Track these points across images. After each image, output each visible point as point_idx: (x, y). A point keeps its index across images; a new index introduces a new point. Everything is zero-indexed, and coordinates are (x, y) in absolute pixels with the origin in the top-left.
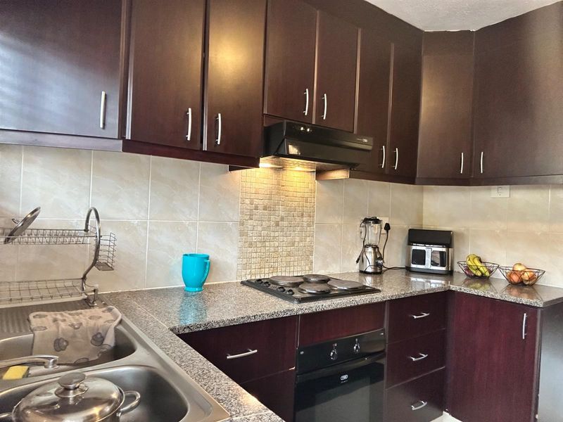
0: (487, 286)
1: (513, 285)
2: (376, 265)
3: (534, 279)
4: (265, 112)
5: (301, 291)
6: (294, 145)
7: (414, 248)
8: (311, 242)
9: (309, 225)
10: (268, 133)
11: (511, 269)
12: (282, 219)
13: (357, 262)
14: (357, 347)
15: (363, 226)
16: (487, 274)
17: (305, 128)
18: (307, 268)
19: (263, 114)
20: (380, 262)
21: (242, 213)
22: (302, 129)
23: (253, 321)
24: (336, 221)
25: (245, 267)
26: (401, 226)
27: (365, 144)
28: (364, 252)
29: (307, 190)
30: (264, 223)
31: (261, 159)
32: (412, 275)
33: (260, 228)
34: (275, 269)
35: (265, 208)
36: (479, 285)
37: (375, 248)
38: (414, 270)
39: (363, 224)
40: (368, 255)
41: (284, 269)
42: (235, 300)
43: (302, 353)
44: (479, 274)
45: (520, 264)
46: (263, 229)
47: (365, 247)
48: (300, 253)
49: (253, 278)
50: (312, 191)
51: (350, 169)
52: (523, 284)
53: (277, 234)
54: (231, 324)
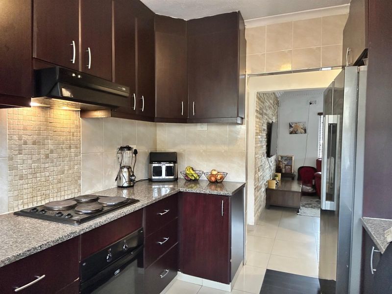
0: (198, 185)
1: (212, 183)
2: (130, 181)
3: (222, 178)
4: (35, 56)
5: (77, 213)
6: (67, 89)
7: (154, 165)
8: (79, 168)
9: (76, 155)
10: (38, 76)
11: (210, 173)
12: (52, 152)
13: (116, 180)
14: (126, 246)
15: (120, 153)
16: (198, 178)
17: (77, 75)
18: (76, 191)
19: (33, 58)
20: (133, 178)
21: (10, 148)
22: (74, 75)
23: (39, 251)
24: (98, 150)
25: (17, 198)
26: (144, 150)
27: (123, 91)
28: (120, 171)
29: (73, 126)
30: (34, 157)
31: (32, 98)
32: (154, 184)
33: (30, 162)
34: (47, 196)
35: (34, 143)
36: (193, 185)
37: (129, 168)
38: (155, 180)
39: (120, 151)
40: (124, 174)
41: (55, 194)
42: (14, 233)
43: (84, 264)
44: (193, 178)
45: (215, 170)
46: (34, 162)
47: (122, 168)
48: (70, 179)
49: (26, 207)
50: (78, 127)
51: (111, 110)
52: (217, 182)
53: (47, 165)
54: (17, 260)
